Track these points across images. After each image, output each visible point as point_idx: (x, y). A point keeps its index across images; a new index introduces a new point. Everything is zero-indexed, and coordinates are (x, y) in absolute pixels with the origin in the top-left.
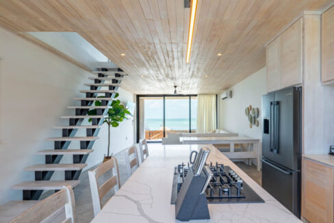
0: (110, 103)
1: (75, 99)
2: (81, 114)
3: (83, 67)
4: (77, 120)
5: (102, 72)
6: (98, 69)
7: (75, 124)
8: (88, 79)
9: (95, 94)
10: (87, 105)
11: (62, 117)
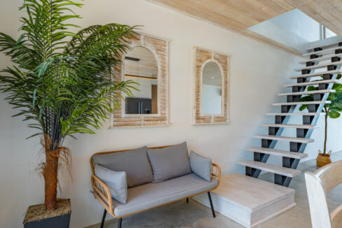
0: (331, 86)
1: (285, 86)
2: (293, 101)
3: (293, 52)
4: (289, 107)
5: (316, 52)
6: (310, 51)
7: (288, 112)
8: (298, 64)
9: (308, 79)
10: (299, 91)
11: (274, 104)
